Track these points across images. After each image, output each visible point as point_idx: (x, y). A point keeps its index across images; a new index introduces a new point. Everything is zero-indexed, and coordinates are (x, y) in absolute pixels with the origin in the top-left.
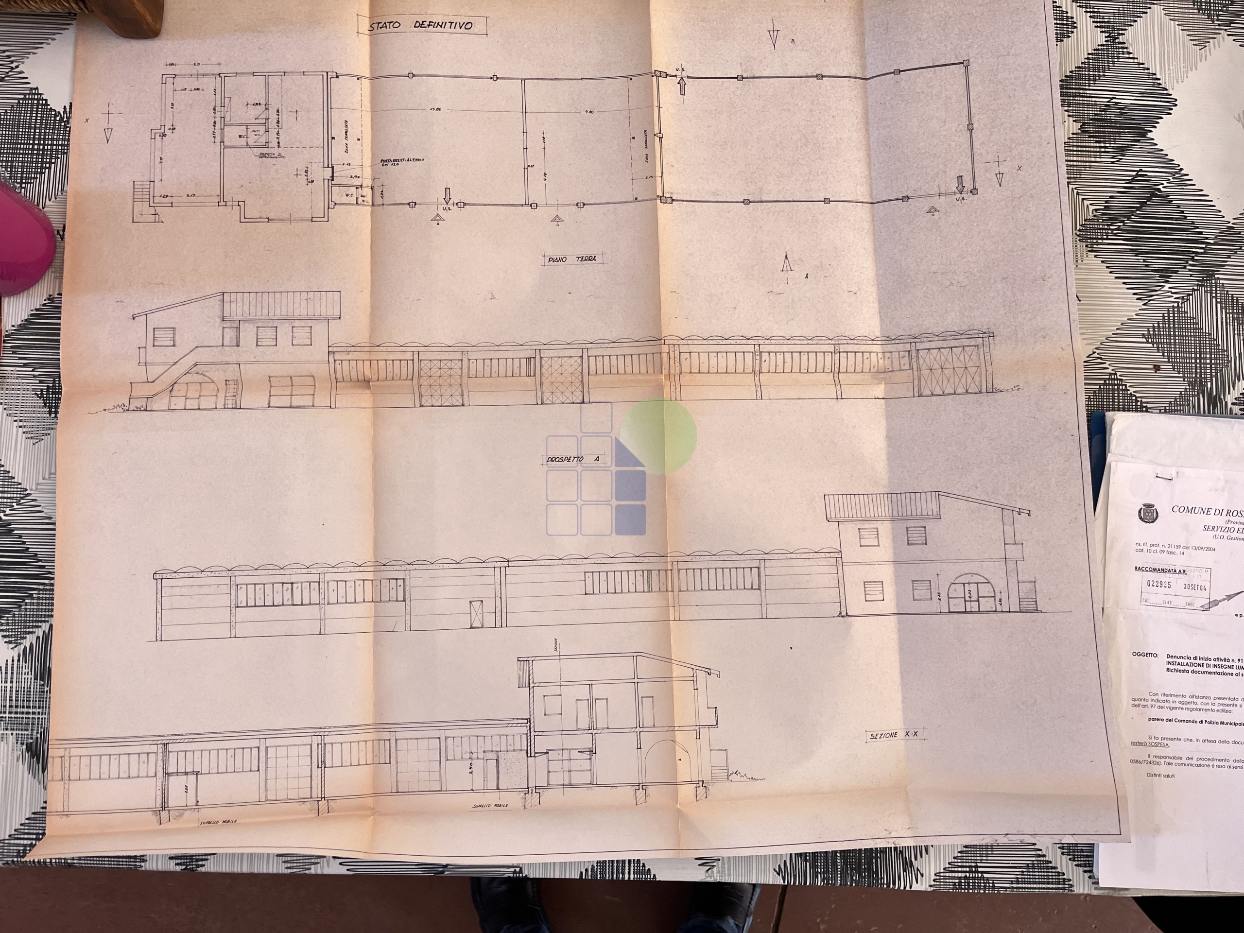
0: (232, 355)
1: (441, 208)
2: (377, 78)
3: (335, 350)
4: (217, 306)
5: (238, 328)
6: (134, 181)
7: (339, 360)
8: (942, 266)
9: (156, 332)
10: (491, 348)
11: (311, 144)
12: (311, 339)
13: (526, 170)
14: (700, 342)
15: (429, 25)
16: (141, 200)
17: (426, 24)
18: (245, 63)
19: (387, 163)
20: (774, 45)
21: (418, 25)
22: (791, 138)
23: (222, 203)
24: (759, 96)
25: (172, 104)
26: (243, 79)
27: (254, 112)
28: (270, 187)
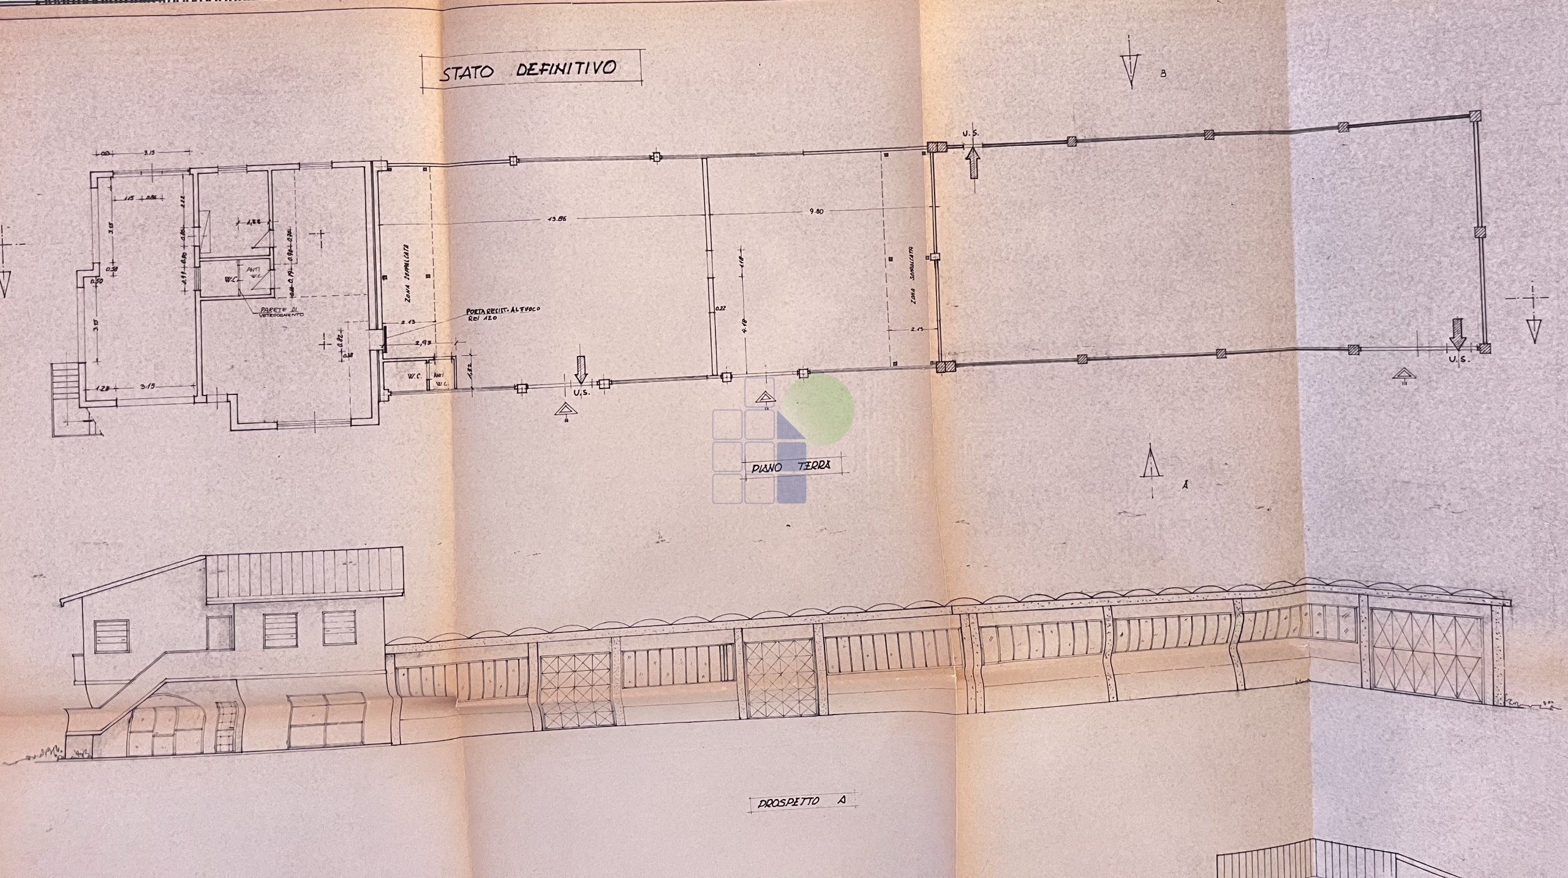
0: (222, 665)
1: (570, 391)
2: (456, 165)
3: (396, 650)
4: (197, 579)
5: (232, 618)
6: (52, 364)
7: (404, 668)
8: (1419, 473)
9: (98, 629)
10: (659, 630)
11: (346, 289)
12: (355, 632)
13: (712, 315)
14: (1012, 607)
15: (542, 71)
16: (64, 396)
17: (537, 68)
18: (232, 149)
19: (476, 316)
20: (1131, 82)
21: (523, 70)
22: (1160, 245)
23: (199, 399)
24: (1106, 173)
25: (111, 225)
26: (232, 177)
27: (251, 235)
28: (278, 367)
